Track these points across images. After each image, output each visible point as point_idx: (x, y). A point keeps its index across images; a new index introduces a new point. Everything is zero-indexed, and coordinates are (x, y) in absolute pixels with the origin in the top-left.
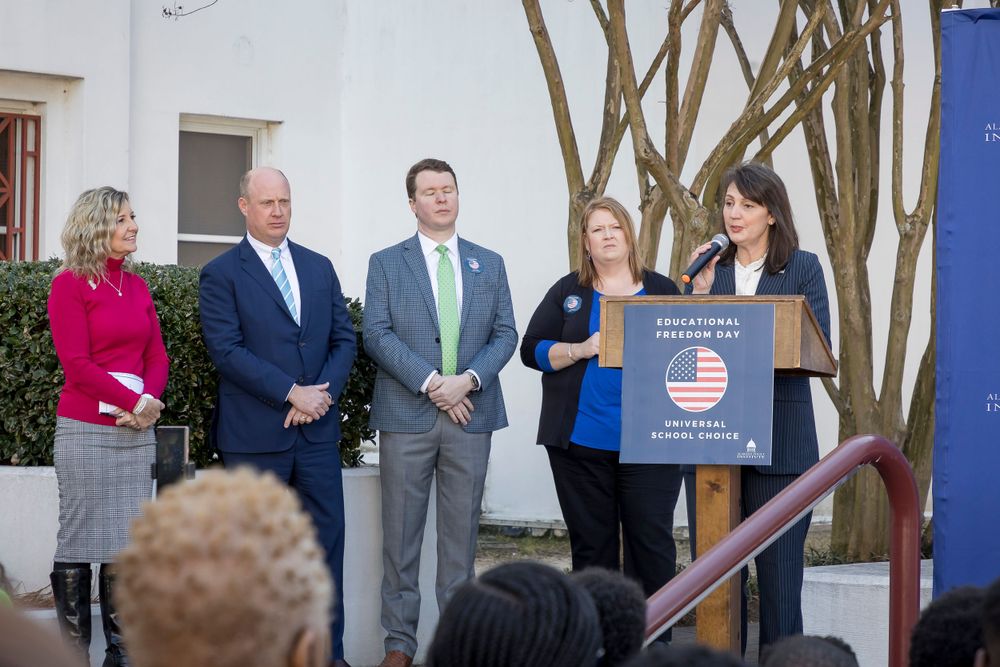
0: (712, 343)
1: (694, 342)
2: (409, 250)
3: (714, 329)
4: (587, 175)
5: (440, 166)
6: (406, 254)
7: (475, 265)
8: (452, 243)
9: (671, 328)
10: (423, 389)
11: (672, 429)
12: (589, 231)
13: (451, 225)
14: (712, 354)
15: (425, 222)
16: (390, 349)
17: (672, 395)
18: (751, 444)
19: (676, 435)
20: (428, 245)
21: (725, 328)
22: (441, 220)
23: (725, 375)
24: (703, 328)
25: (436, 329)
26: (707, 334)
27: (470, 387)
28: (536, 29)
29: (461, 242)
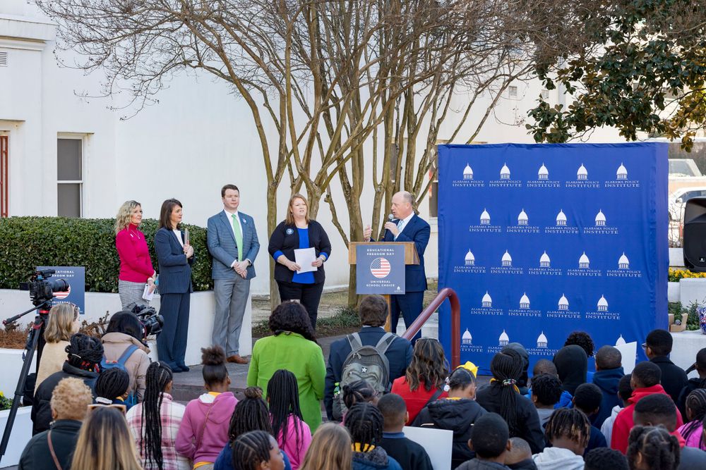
0: (385, 257)
1: (380, 256)
2: (222, 216)
3: (386, 252)
4: (274, 175)
5: (234, 188)
6: (222, 218)
7: (245, 221)
8: (236, 214)
9: (372, 252)
10: (232, 266)
11: (373, 284)
12: (294, 206)
13: (236, 208)
14: (385, 260)
15: (227, 206)
16: (219, 252)
17: (373, 273)
18: (399, 288)
19: (375, 285)
20: (229, 214)
21: (389, 252)
22: (233, 206)
23: (389, 266)
24: (382, 252)
25: (235, 243)
26: (384, 254)
27: (248, 264)
28: (258, 125)
29: (239, 213)
